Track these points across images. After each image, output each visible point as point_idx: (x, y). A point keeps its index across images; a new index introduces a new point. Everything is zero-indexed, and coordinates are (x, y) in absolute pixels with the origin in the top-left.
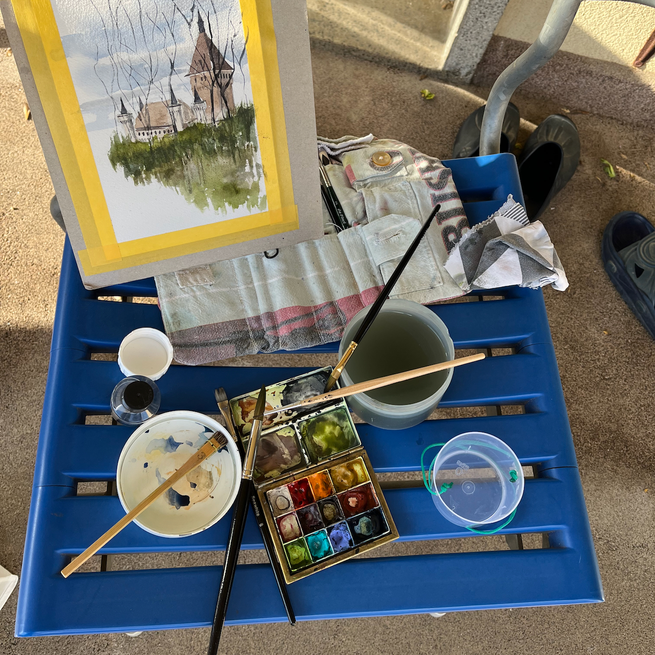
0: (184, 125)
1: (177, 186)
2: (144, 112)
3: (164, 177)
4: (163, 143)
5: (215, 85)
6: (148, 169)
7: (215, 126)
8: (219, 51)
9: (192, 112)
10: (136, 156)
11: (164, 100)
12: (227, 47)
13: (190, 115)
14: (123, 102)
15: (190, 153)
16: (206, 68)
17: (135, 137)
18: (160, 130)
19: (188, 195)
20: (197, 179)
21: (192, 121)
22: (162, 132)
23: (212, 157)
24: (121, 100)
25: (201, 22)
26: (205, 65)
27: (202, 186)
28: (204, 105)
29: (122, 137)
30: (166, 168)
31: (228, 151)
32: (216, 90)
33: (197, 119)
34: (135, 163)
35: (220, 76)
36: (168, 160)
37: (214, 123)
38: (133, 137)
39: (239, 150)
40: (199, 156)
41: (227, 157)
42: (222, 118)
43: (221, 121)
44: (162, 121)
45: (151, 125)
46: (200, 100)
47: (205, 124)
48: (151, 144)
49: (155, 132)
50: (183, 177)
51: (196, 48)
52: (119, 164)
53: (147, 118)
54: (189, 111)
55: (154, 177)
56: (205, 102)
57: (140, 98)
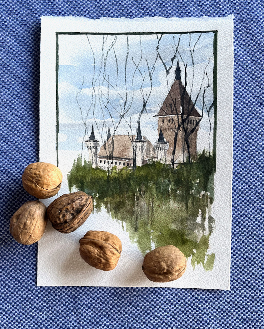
0: (143, 161)
1: (124, 220)
2: (110, 142)
3: (114, 208)
4: (120, 175)
5: (181, 129)
6: (101, 198)
7: (173, 168)
8: (190, 98)
9: (154, 150)
10: (93, 182)
11: (130, 134)
12: (199, 96)
13: (151, 153)
14: (94, 130)
15: (144, 189)
16: (175, 112)
17: (96, 164)
18: (121, 161)
19: (133, 233)
20: (144, 218)
21: (152, 159)
22: (122, 164)
23: (164, 198)
24: (93, 128)
25: (178, 71)
26: (175, 109)
27: (149, 227)
28: (167, 146)
29: (85, 161)
30: (118, 199)
31: (182, 196)
32: (180, 134)
33: (157, 157)
34: (90, 189)
35: (187, 121)
36: (121, 192)
37: (173, 165)
38: (94, 163)
40: (152, 194)
42: (182, 162)
43: (180, 164)
44: (124, 153)
45: (114, 155)
46: (164, 141)
47: (164, 164)
48: (109, 174)
49: (116, 163)
50: (132, 213)
51: (169, 93)
52: (75, 186)
53: (111, 148)
54: (151, 149)
55: (105, 206)
56: (168, 143)
57: (109, 128)
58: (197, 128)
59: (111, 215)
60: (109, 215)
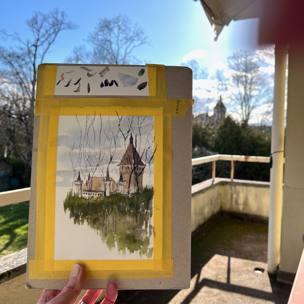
0: (110, 193)
1: (98, 229)
2: (90, 181)
3: (92, 222)
4: (96, 201)
5: (133, 173)
6: (84, 216)
7: (129, 196)
8: (138, 155)
9: (117, 186)
10: (79, 206)
11: (103, 176)
12: (144, 153)
13: (115, 187)
14: (80, 174)
15: (111, 210)
16: (129, 163)
17: (81, 195)
18: (96, 193)
19: (104, 237)
20: (111, 227)
21: (116, 191)
22: (97, 195)
23: (123, 215)
24: (79, 173)
25: (131, 139)
26: (129, 161)
27: (113, 233)
28: (125, 183)
29: (74, 193)
30: (94, 216)
31: (134, 213)
32: (133, 175)
33: (119, 190)
34: (77, 210)
35: (137, 168)
36: (96, 212)
37: (128, 195)
38: (80, 195)
39: (140, 214)
40: (115, 213)
41: (132, 217)
42: (134, 192)
43: (133, 194)
44: (99, 188)
45: (92, 189)
46: (123, 180)
47: (123, 194)
48: (89, 200)
49: (93, 194)
50: (103, 224)
51: (126, 151)
52: (68, 208)
53: (91, 185)
54: (115, 185)
55: (86, 221)
56: (125, 182)
57: (89, 173)
58: (143, 172)
59: (90, 227)
60: (89, 226)
